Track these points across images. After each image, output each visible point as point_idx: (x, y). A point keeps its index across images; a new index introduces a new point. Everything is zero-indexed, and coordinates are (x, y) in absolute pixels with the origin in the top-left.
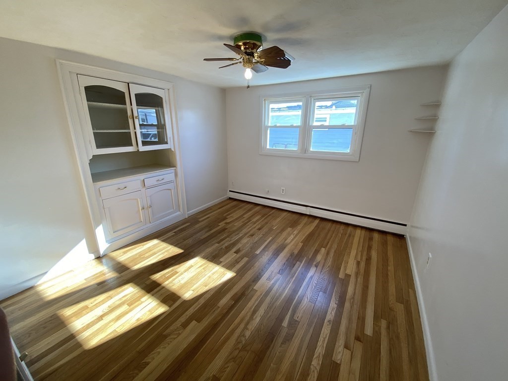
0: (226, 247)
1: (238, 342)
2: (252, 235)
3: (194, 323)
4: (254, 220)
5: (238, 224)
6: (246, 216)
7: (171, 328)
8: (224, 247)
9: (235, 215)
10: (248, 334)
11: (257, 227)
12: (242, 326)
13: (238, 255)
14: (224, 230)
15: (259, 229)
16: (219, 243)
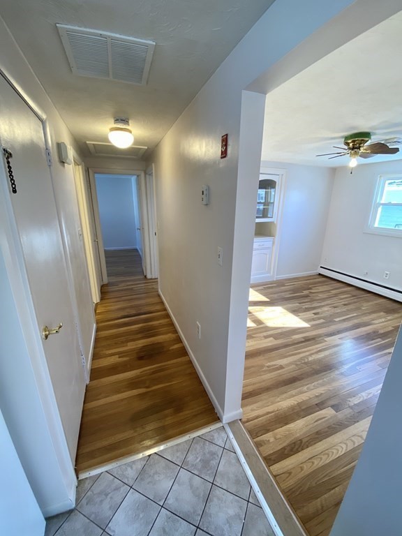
0: (306, 308)
1: (302, 359)
2: (335, 307)
3: (271, 338)
4: (342, 297)
5: (321, 296)
6: (334, 292)
7: (257, 335)
8: (304, 307)
9: (321, 289)
10: (310, 359)
11: (343, 303)
12: (307, 353)
13: (316, 316)
14: (307, 296)
15: (345, 305)
16: (300, 303)
